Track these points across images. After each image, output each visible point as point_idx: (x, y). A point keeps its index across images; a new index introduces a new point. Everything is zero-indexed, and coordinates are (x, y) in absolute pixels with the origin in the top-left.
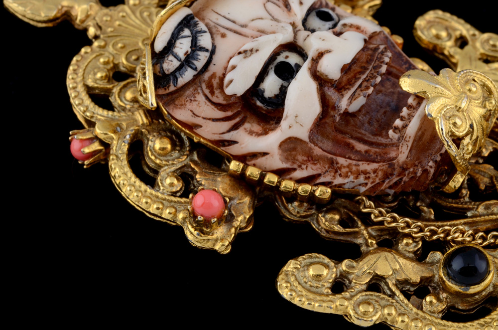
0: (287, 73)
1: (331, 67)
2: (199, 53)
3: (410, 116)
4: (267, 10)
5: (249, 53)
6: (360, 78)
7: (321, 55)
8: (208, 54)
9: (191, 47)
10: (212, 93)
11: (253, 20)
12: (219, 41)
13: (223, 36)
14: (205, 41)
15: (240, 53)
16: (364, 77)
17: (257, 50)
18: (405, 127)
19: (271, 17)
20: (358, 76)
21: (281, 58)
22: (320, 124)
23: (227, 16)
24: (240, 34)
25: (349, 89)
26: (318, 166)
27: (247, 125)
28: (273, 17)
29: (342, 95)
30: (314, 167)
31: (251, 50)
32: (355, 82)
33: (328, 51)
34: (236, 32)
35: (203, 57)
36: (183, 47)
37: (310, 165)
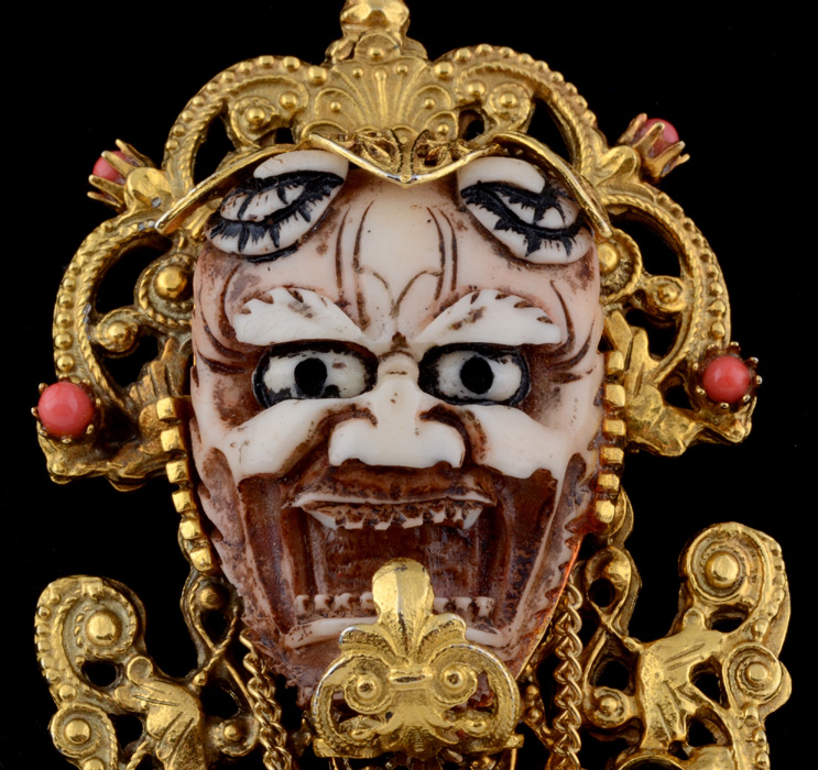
0: (311, 381)
1: (346, 443)
2: (267, 235)
3: (341, 612)
4: (417, 277)
5: (301, 305)
6: (366, 496)
7: (366, 414)
8: (272, 249)
9: (267, 217)
10: (233, 298)
11: (375, 274)
12: (308, 250)
13: (322, 249)
14: (291, 230)
15: (296, 295)
16: (373, 501)
17: (310, 316)
18: (322, 614)
19: (396, 297)
20: (368, 492)
21: (328, 359)
22: (254, 486)
23: (364, 233)
24: (339, 273)
25: (335, 491)
26: (230, 525)
27: (227, 381)
28: (400, 300)
29: (319, 488)
30: (226, 521)
31: (306, 307)
32: (355, 494)
33: (374, 423)
34: (338, 264)
35: (262, 245)
36: (263, 205)
37: (224, 513)
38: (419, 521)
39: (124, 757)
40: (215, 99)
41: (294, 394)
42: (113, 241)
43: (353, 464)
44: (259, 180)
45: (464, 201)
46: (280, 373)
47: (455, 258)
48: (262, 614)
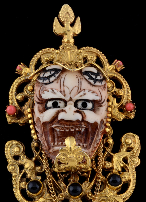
0: (55, 105)
1: (61, 116)
2: (48, 80)
3: (60, 145)
4: (73, 88)
5: (54, 92)
6: (64, 125)
7: (65, 111)
8: (49, 82)
9: (48, 77)
10: (42, 91)
11: (67, 87)
13: (57, 82)
14: (52, 79)
15: (53, 90)
16: (66, 126)
17: (55, 94)
18: (56, 146)
19: (70, 91)
20: (65, 125)
21: (58, 101)
22: (45, 124)
23: (65, 80)
25: (59, 125)
26: (40, 131)
27: (40, 105)
28: (71, 91)
29: (56, 124)
30: (39, 130)
31: (55, 92)
32: (62, 125)
33: (66, 113)
34: (60, 85)
35: (46, 81)
36: (47, 74)
37: (39, 129)
38: (74, 130)
39: (20, 172)
40: (39, 56)
41: (52, 107)
42: (20, 81)
43: (62, 120)
44: (47, 70)
45: (83, 74)
46: (50, 104)
47: (81, 84)
48: (46, 147)
